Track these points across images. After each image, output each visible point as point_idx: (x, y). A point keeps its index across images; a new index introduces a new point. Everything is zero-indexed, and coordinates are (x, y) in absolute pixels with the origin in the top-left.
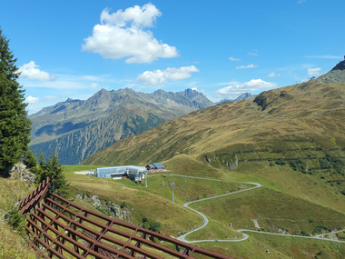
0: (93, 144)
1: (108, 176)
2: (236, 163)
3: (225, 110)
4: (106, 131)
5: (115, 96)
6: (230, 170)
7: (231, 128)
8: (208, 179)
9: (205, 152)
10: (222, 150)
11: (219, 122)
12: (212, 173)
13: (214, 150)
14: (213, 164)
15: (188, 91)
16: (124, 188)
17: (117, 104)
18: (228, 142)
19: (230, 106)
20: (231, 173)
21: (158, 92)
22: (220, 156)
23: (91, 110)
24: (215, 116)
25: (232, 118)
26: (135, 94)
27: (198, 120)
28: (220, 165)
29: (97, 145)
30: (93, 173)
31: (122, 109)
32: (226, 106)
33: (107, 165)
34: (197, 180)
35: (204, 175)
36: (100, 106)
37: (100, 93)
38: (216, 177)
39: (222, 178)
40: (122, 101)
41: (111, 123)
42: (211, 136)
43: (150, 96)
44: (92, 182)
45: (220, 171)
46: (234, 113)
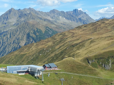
0: (4, 49)
1: (15, 72)
2: (110, 64)
3: (102, 25)
4: (14, 39)
5: (22, 14)
6: (106, 70)
7: (107, 39)
8: (89, 76)
9: (87, 56)
10: (99, 55)
11: (98, 34)
12: (92, 72)
13: (94, 55)
14: (93, 65)
15: (75, 10)
16: (26, 81)
17: (23, 19)
18: (104, 49)
19: (107, 22)
20: (106, 72)
21: (53, 11)
22: (98, 59)
23: (3, 23)
24: (95, 30)
25: (108, 31)
26: (36, 12)
27: (82, 32)
28: (98, 66)
29: (7, 49)
30: (4, 70)
31: (26, 23)
32: (103, 23)
33: (14, 64)
34: (80, 77)
35: (86, 73)
36: (10, 20)
37: (10, 11)
38: (95, 75)
39: (99, 75)
40: (26, 17)
41: (18, 33)
42: (92, 44)
43: (47, 14)
44: (3, 76)
45: (98, 70)
46: (109, 28)
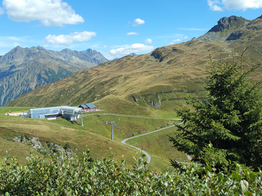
1: (42, 116)
2: (160, 102)
3: (129, 62)
4: (22, 81)
5: (29, 53)
6: (155, 108)
7: (144, 74)
8: (139, 116)
9: (129, 93)
12: (143, 112)
13: (139, 91)
14: (140, 103)
15: (89, 50)
17: (31, 59)
19: (132, 59)
20: (157, 111)
21: (65, 51)
22: (146, 96)
23: (8, 63)
24: (121, 67)
26: (46, 51)
27: (108, 70)
28: (146, 104)
30: (26, 114)
31: (36, 63)
32: (129, 59)
33: (37, 107)
34: (129, 118)
35: (135, 113)
36: (16, 60)
37: (16, 49)
38: (147, 115)
39: (152, 115)
40: (35, 57)
41: (27, 74)
42: (127, 81)
43: (58, 53)
44: (28, 123)
45: (148, 109)
46: (136, 64)
